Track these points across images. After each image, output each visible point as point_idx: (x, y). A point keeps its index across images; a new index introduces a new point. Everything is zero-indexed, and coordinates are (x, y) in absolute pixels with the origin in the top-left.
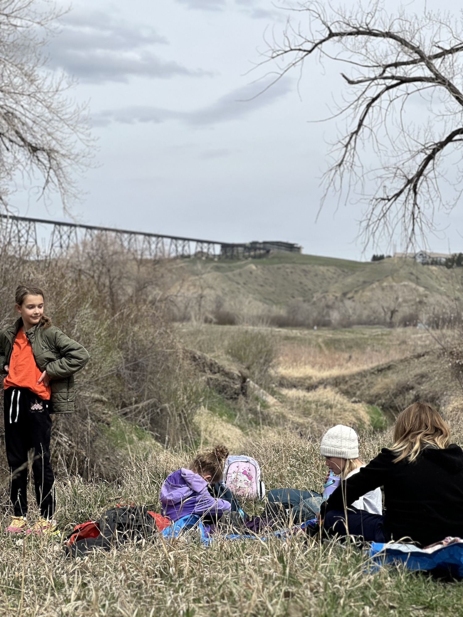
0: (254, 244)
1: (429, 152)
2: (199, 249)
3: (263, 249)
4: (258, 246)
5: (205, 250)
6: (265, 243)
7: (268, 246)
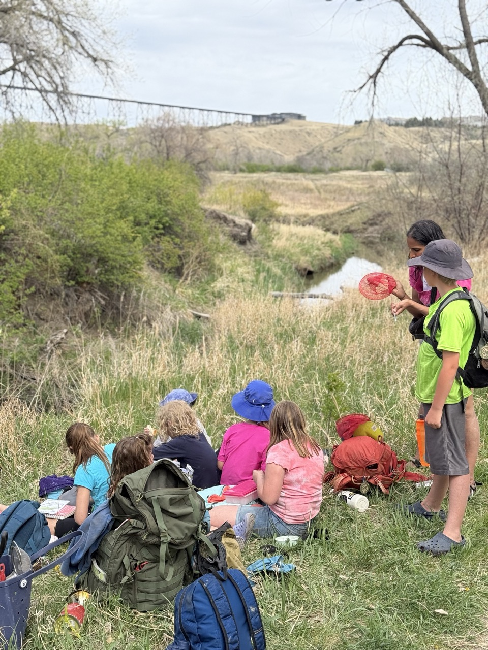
0: (274, 114)
1: (386, 54)
2: (237, 120)
3: (280, 118)
4: (277, 116)
5: (241, 120)
6: (281, 114)
7: (283, 116)
